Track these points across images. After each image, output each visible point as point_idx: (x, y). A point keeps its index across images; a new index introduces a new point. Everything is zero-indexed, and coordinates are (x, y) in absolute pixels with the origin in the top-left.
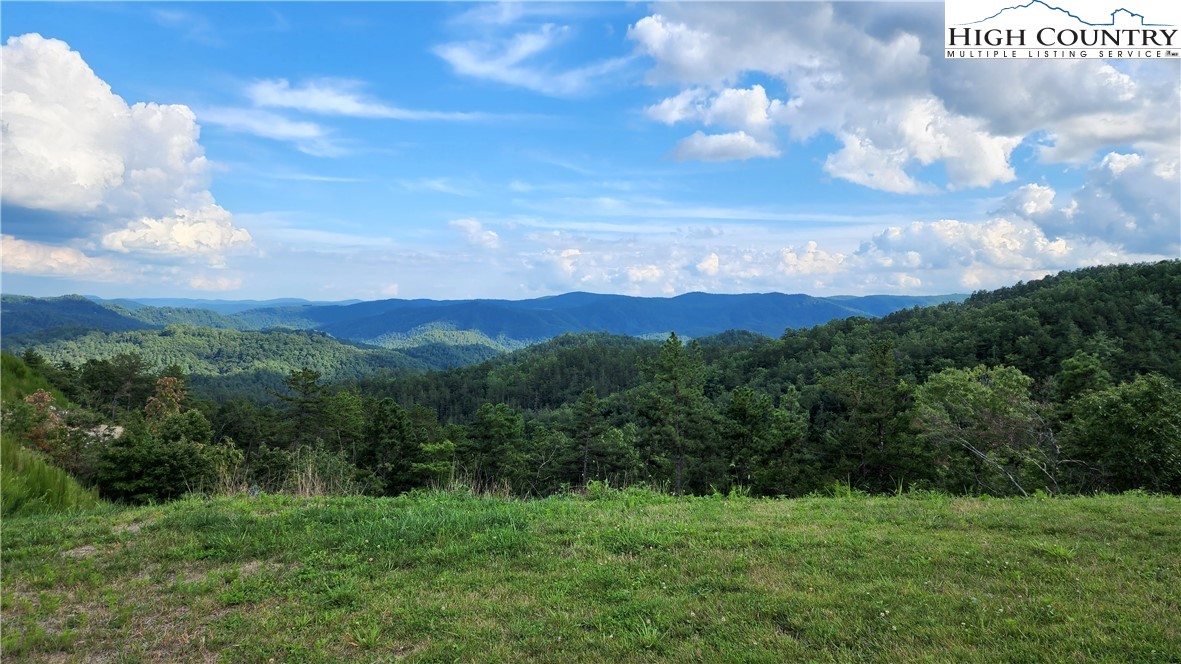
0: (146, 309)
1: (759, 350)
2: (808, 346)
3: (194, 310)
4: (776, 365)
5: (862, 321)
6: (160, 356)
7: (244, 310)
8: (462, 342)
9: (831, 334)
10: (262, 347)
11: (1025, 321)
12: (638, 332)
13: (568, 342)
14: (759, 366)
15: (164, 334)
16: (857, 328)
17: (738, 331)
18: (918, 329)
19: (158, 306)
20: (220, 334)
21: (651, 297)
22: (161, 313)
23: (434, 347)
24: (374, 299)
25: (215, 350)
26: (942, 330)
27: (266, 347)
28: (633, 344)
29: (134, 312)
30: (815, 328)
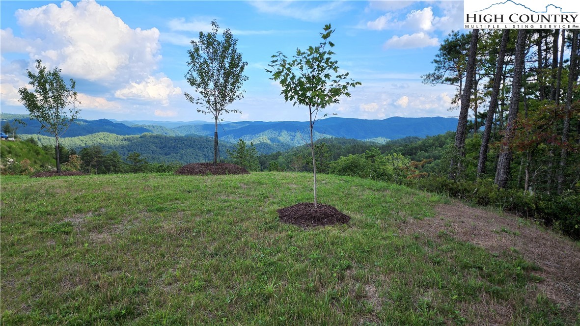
0: (135, 125)
1: (407, 146)
2: (433, 144)
3: (156, 126)
4: (415, 154)
6: (140, 147)
7: (178, 126)
9: (446, 138)
10: (184, 143)
12: (364, 137)
14: (407, 155)
17: (413, 137)
23: (262, 144)
25: (163, 145)
27: (186, 143)
30: (438, 135)
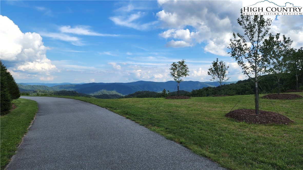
0: (29, 85)
3: (41, 86)
5: (211, 88)
7: (55, 86)
8: (111, 93)
9: (203, 91)
11: (247, 88)
13: (139, 94)
15: (34, 92)
16: (209, 90)
17: (182, 90)
18: (223, 90)
19: (32, 85)
20: (49, 92)
21: (160, 82)
22: (33, 87)
23: (104, 95)
24: (88, 83)
26: (229, 90)
28: (155, 94)
29: (26, 86)
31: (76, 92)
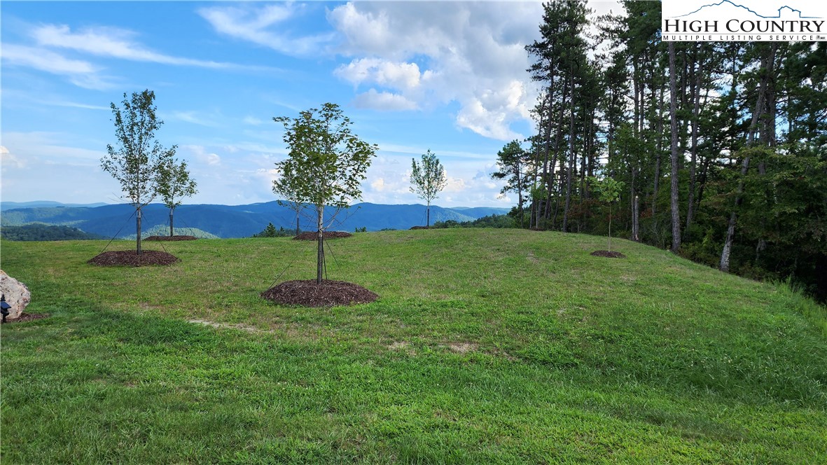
24: (118, 203)
31: (75, 229)
